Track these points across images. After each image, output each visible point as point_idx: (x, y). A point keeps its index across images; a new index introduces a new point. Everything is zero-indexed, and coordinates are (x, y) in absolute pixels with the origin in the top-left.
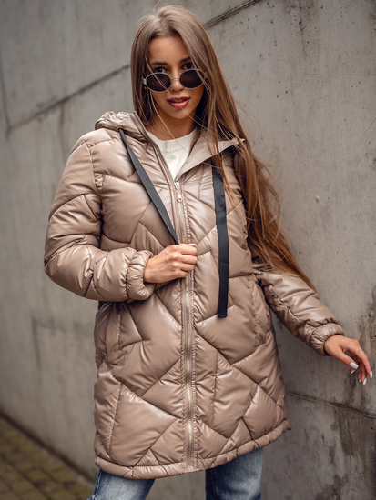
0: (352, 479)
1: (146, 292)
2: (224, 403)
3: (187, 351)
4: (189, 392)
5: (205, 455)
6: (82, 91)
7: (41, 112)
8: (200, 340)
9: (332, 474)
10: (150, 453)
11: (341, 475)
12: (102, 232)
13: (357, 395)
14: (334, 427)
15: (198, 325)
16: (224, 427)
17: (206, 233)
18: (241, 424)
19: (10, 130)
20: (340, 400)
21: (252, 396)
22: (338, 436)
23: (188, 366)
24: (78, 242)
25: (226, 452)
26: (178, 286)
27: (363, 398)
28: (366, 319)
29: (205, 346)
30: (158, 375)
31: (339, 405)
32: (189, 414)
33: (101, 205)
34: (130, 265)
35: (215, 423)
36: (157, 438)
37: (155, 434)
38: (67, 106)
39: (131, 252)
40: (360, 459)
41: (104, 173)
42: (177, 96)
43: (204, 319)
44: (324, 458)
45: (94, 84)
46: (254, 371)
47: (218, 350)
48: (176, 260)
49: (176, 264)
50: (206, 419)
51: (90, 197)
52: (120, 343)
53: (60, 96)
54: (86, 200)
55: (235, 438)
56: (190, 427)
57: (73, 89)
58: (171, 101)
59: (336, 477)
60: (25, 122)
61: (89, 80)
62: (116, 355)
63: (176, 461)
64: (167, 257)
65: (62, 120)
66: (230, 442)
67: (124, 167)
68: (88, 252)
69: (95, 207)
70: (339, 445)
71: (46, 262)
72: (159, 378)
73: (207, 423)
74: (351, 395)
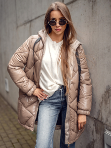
0: (97, 141)
6: (36, 18)
7: (25, 23)
9: (92, 138)
11: (95, 139)
13: (100, 117)
19: (17, 27)
20: (96, 117)
22: (94, 128)
27: (102, 118)
28: (104, 95)
31: (95, 119)
44: (91, 133)
53: (30, 19)
57: (33, 18)
58: (56, 30)
60: (21, 25)
61: (37, 16)
65: (30, 26)
70: (95, 130)
74: (99, 116)
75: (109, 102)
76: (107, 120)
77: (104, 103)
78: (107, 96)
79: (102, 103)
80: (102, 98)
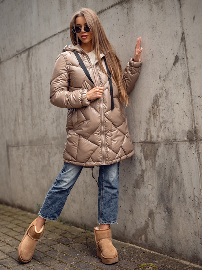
0: (148, 169)
1: (88, 103)
2: (115, 141)
3: (102, 123)
4: (103, 138)
5: (110, 159)
6: (39, 43)
7: (19, 53)
8: (106, 119)
9: (141, 169)
10: (91, 158)
11: (144, 169)
12: (70, 85)
13: (149, 137)
14: (141, 151)
15: (105, 114)
16: (116, 149)
17: (106, 83)
18: (121, 148)
20: (143, 140)
21: (124, 139)
22: (143, 154)
23: (103, 128)
24: (62, 90)
25: (117, 159)
26: (98, 101)
27: (151, 137)
28: (151, 109)
29: (108, 121)
30: (93, 132)
31: (143, 142)
32: (103, 145)
33: (69, 76)
34: (82, 94)
35: (113, 148)
36: (93, 153)
37: (92, 152)
38: (31, 50)
39: (81, 91)
40: (150, 160)
41: (70, 65)
42: (83, 35)
43: (107, 112)
44: (138, 164)
45: (45, 40)
46: (123, 130)
47: (112, 122)
48: (98, 91)
49: (98, 93)
50: (109, 147)
51: (66, 73)
52: (78, 122)
53: (28, 46)
54: (65, 75)
55: (120, 153)
56: (104, 149)
57: (34, 43)
58: (82, 37)
59: (142, 170)
61: (42, 39)
62: (77, 126)
63: (99, 161)
64: (95, 91)
65: (29, 56)
66: (118, 155)
67: (77, 62)
68: (66, 92)
69: (68, 77)
70: (143, 157)
71: (51, 98)
72: (93, 133)
73: (110, 148)
74: (147, 137)
75: (158, 114)
76: (158, 136)
77: (152, 118)
78: (155, 107)
79: (149, 119)
80: (150, 112)
